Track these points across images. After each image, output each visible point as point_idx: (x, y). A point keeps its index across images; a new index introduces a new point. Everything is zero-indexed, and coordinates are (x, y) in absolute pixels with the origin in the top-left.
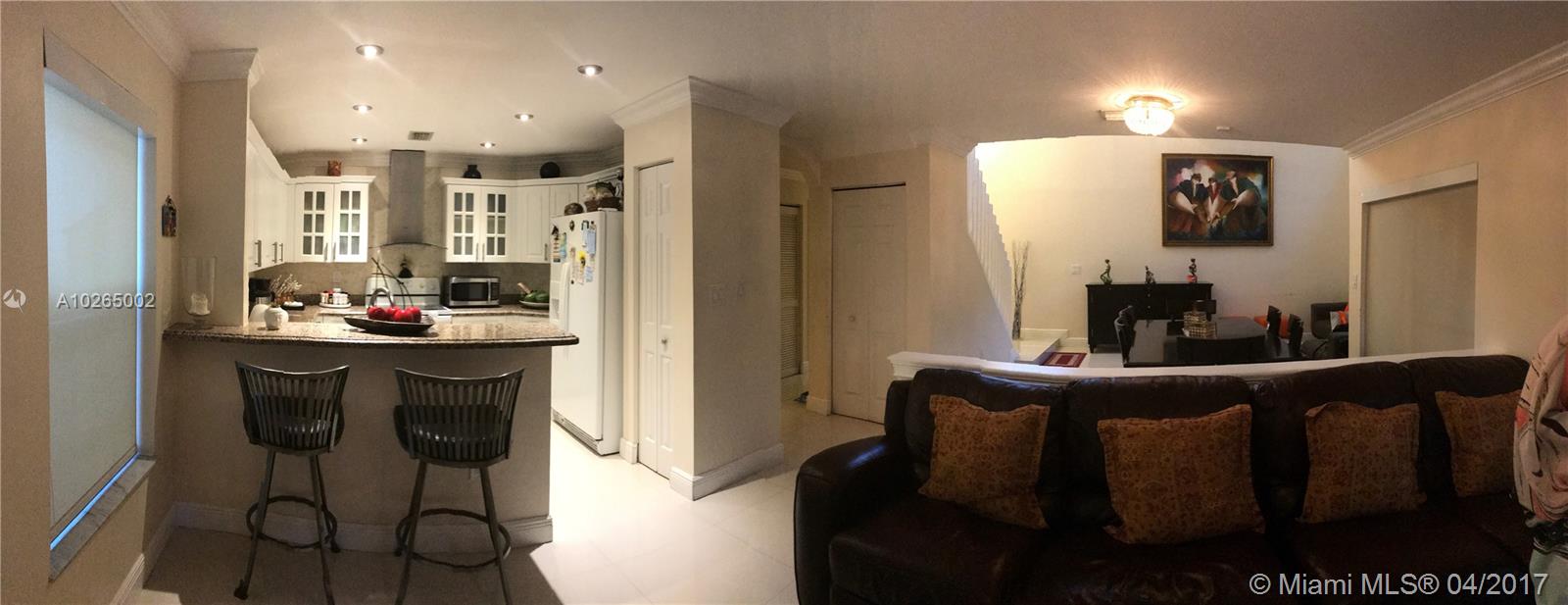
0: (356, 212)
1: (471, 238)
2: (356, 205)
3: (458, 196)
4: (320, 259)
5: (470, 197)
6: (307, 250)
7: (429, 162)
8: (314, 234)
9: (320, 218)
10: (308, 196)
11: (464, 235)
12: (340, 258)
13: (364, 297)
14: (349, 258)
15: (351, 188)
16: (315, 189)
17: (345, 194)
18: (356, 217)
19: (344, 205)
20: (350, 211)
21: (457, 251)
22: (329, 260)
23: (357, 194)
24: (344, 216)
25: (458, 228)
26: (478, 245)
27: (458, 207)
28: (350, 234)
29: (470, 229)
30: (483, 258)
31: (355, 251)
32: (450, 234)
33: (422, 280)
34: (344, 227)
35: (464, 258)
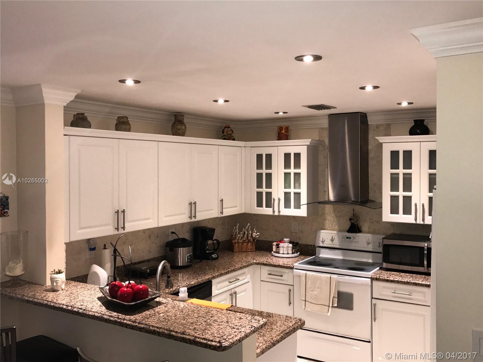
0: (297, 171)
1: (410, 197)
2: (297, 165)
3: (394, 155)
4: (268, 211)
5: (408, 154)
6: (260, 204)
7: (372, 121)
8: (264, 190)
9: (269, 176)
10: (259, 157)
11: (401, 193)
12: (285, 212)
13: (316, 248)
14: (292, 212)
15: (292, 150)
16: (264, 152)
17: (287, 156)
18: (298, 175)
19: (287, 165)
20: (292, 171)
21: (394, 210)
22: (276, 213)
23: (298, 156)
24: (287, 175)
25: (394, 186)
26: (416, 205)
27: (394, 165)
28: (292, 190)
29: (408, 187)
30: (423, 220)
31: (298, 206)
32: (387, 194)
33: (369, 236)
34: (287, 184)
35: (401, 218)
